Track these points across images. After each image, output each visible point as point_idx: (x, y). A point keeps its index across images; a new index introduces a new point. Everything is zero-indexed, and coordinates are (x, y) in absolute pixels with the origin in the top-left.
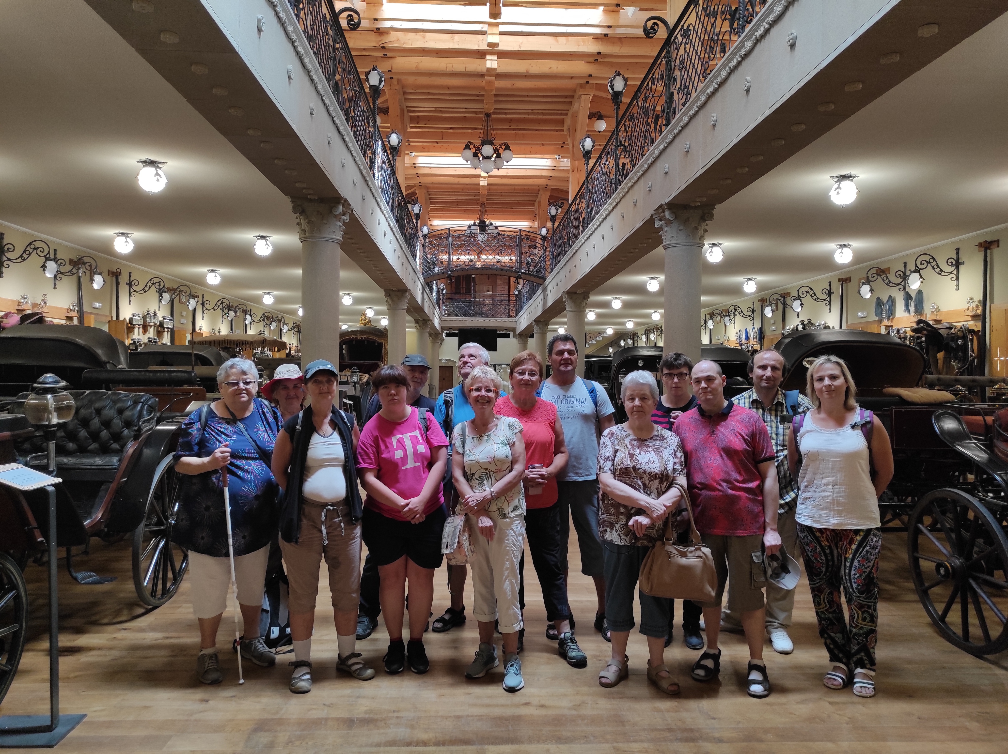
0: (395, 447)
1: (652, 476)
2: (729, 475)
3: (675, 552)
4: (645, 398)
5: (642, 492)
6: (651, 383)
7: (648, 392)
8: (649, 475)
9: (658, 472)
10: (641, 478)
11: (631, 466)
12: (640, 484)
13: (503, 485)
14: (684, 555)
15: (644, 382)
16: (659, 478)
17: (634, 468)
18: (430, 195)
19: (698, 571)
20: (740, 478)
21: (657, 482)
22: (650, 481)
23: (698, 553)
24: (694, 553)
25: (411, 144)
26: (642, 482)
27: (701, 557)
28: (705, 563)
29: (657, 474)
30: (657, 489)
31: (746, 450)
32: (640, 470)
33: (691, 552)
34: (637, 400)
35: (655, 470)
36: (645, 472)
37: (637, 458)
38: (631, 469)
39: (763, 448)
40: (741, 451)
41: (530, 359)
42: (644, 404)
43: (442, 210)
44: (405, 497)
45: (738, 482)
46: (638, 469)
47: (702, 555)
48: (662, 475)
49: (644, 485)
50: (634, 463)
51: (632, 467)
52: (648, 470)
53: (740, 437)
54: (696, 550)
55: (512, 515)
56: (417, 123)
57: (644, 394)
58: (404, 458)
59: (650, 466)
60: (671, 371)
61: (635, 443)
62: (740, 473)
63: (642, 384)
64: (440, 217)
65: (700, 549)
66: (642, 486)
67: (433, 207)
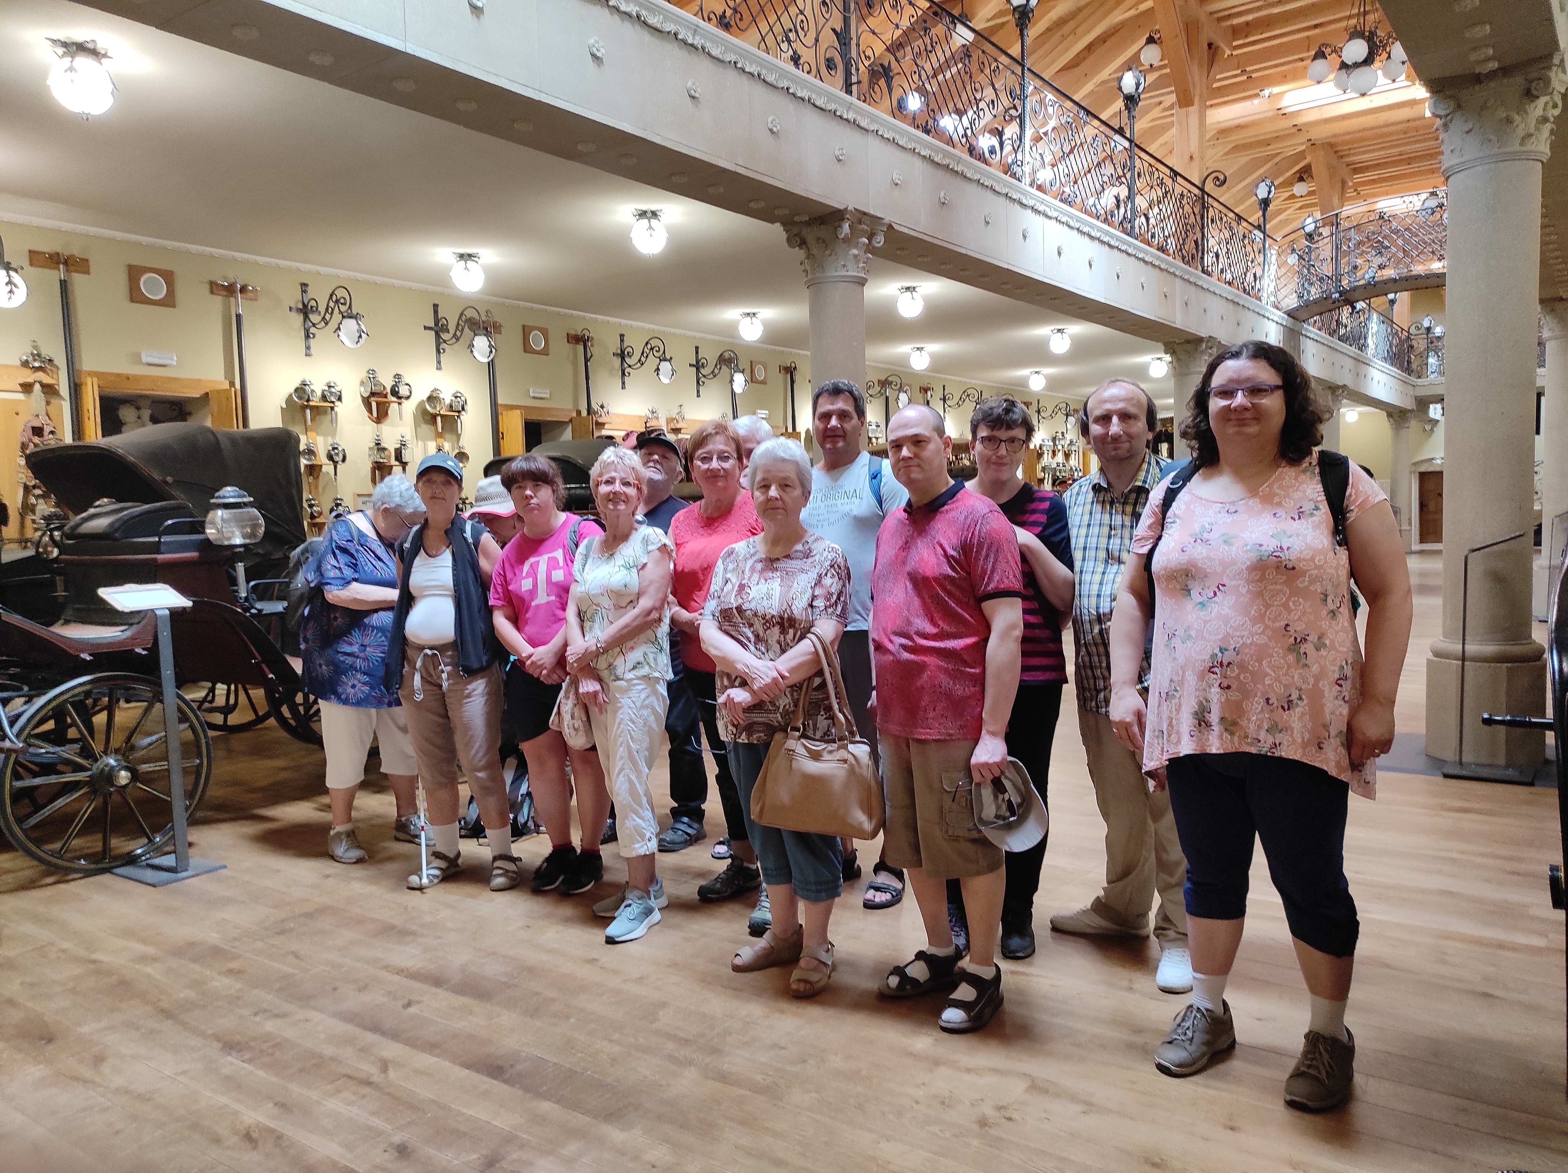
0: (524, 574)
1: (768, 622)
2: (909, 623)
3: (802, 751)
4: (787, 486)
5: (752, 648)
6: (798, 459)
7: (793, 475)
8: (764, 619)
9: (775, 613)
10: (751, 625)
11: (735, 606)
12: (750, 635)
13: (616, 630)
14: (816, 756)
15: (787, 457)
16: (778, 623)
17: (739, 609)
18: (1342, 157)
19: (837, 785)
20: (930, 629)
21: (776, 630)
22: (765, 631)
23: (842, 754)
24: (835, 753)
25: (1254, 75)
26: (753, 632)
27: (845, 761)
28: (852, 771)
29: (773, 616)
30: (779, 642)
31: (947, 577)
32: (749, 612)
33: (831, 752)
34: (773, 488)
35: (771, 611)
36: (755, 614)
37: (749, 591)
38: (735, 611)
39: (984, 572)
40: (936, 579)
41: (717, 433)
42: (786, 498)
43: (1384, 180)
44: (534, 644)
45: (926, 638)
46: (745, 611)
47: (851, 758)
48: (782, 618)
49: (757, 636)
50: (740, 601)
51: (736, 608)
52: (761, 612)
53: (941, 552)
54: (839, 748)
55: (630, 676)
56: (1246, 36)
57: (786, 479)
58: (533, 592)
59: (765, 603)
60: (996, 433)
61: (759, 566)
62: (933, 622)
63: (784, 460)
64: (1387, 193)
65: (845, 747)
66: (753, 639)
67: (1358, 178)
